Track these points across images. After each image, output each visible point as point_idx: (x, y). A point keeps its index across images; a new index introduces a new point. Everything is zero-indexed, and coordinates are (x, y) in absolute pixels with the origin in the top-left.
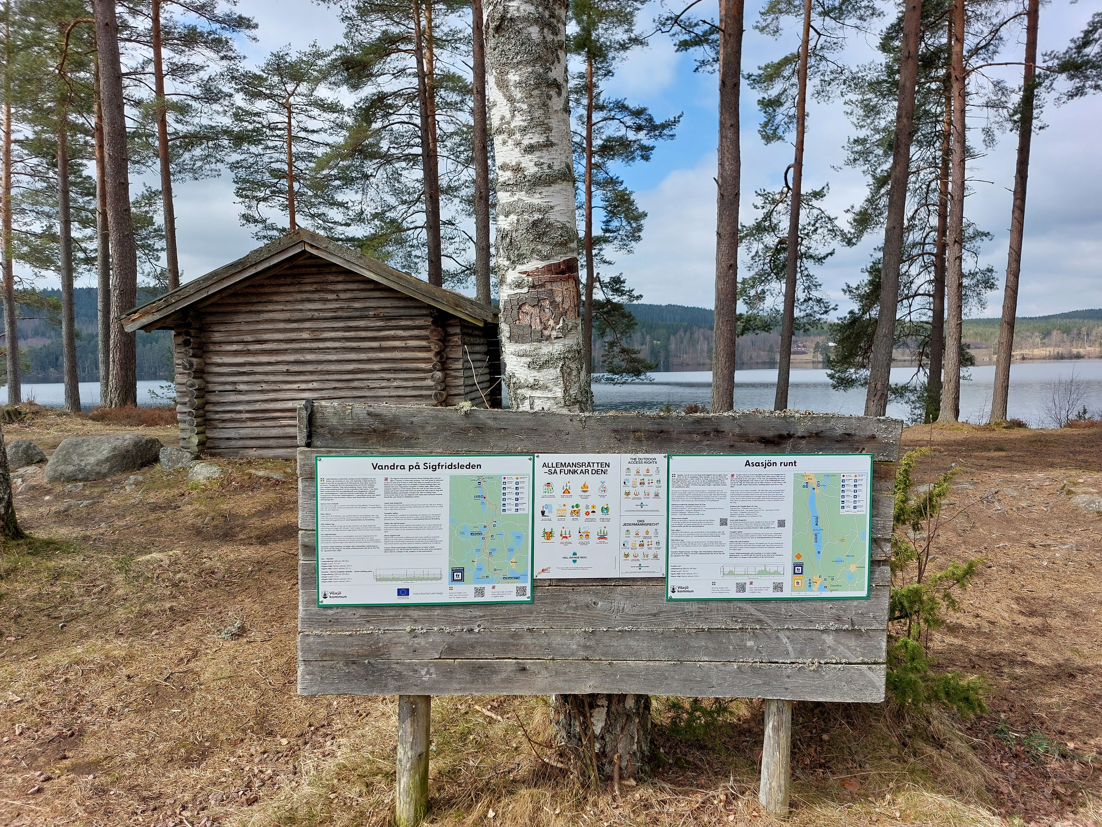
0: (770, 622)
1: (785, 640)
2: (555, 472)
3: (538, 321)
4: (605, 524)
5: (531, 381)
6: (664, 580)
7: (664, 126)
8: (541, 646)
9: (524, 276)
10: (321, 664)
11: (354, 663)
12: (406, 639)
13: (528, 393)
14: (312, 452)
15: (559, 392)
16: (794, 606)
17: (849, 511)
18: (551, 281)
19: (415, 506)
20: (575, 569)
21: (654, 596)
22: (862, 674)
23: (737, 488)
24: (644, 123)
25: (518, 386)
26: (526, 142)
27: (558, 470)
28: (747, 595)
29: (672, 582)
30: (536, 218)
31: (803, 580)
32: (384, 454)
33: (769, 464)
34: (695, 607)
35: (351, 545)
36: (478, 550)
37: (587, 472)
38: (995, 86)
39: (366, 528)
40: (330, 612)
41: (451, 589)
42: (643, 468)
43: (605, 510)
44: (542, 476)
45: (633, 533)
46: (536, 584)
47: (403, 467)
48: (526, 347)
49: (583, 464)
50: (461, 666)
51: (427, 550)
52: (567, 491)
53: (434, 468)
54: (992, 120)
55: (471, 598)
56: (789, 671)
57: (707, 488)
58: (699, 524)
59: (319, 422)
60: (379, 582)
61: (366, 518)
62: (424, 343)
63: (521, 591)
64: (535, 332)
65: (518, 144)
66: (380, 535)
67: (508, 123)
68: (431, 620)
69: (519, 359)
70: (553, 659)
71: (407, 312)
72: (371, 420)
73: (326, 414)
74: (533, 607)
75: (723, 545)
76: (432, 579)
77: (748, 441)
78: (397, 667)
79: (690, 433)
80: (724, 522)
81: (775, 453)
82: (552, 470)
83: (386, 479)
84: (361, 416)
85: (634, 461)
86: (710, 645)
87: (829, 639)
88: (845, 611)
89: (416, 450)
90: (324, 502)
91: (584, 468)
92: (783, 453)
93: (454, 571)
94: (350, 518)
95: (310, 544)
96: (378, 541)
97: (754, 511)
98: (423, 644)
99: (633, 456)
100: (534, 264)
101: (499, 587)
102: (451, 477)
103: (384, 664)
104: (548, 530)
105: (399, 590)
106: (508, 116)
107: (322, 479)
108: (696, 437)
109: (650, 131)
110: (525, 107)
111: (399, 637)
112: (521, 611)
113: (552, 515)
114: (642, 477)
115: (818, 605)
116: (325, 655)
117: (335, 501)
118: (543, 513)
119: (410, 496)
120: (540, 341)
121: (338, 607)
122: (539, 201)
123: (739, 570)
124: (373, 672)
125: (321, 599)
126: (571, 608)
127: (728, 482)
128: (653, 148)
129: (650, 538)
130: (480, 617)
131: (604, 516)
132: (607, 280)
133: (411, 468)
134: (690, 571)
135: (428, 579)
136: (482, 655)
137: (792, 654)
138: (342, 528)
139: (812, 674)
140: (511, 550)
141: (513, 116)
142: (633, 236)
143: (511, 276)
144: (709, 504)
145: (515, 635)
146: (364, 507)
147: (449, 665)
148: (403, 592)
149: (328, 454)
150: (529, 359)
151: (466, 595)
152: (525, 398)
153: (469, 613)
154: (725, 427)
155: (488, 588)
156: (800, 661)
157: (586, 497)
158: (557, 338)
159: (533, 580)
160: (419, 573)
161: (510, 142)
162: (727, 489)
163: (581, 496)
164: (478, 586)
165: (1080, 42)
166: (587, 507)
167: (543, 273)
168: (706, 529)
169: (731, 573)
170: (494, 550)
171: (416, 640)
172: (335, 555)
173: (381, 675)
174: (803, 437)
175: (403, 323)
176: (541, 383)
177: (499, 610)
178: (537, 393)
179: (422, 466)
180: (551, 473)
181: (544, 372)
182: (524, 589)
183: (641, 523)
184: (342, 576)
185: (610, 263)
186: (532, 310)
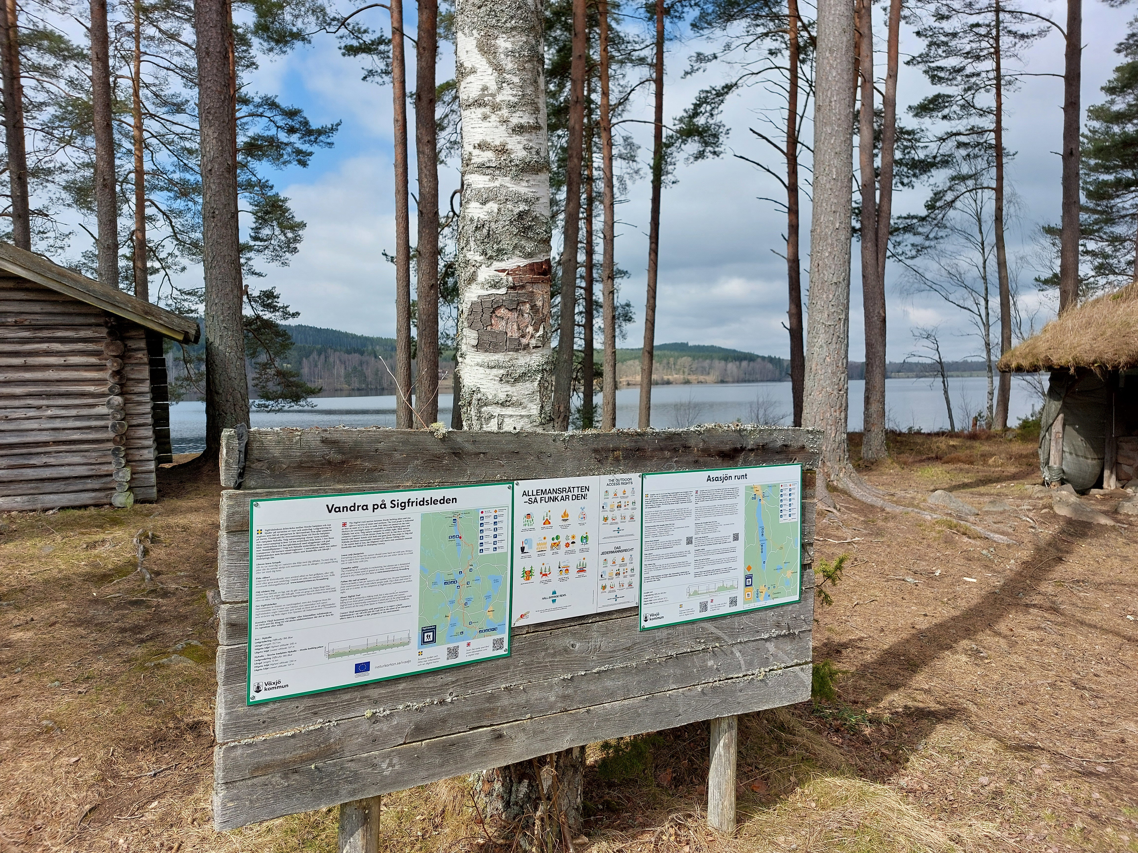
0: (726, 638)
1: (738, 654)
2: (536, 501)
3: (515, 327)
4: (584, 554)
5: (502, 397)
6: (635, 610)
7: (320, 132)
8: (518, 705)
9: (503, 275)
10: (249, 782)
11: (295, 771)
12: (365, 727)
13: (497, 411)
14: (245, 495)
15: (534, 409)
16: (745, 619)
17: (785, 520)
18: (533, 283)
19: (380, 555)
20: (555, 609)
21: (628, 628)
22: (796, 676)
23: (701, 504)
24: (297, 126)
25: (483, 403)
26: (515, 120)
27: (538, 498)
28: (709, 613)
29: (645, 610)
30: (521, 209)
31: (753, 590)
32: (340, 492)
33: (727, 478)
34: (665, 632)
35: (296, 615)
36: (452, 602)
37: (567, 497)
38: (625, 140)
39: (317, 590)
40: (264, 709)
41: (420, 653)
42: (620, 488)
43: (585, 539)
44: (522, 507)
45: (610, 562)
46: (514, 632)
47: (365, 507)
48: (499, 357)
49: (564, 490)
50: (430, 747)
51: (392, 609)
52: (547, 522)
53: (403, 506)
54: (625, 171)
55: (444, 662)
56: (742, 684)
57: (675, 507)
58: (667, 546)
59: (255, 453)
60: (332, 660)
61: (318, 577)
62: (93, 360)
63: (498, 644)
64: (511, 339)
65: (505, 121)
66: (335, 598)
67: (493, 95)
68: (395, 698)
69: (488, 371)
70: (531, 718)
71: (67, 320)
72: (325, 449)
73: (266, 443)
74: (510, 660)
75: (689, 564)
76: (398, 646)
77: (709, 455)
78: (352, 765)
79: (662, 449)
80: (689, 541)
81: (729, 467)
82: (531, 498)
83: (344, 524)
84: (313, 444)
85: (612, 483)
86: (678, 672)
87: (771, 647)
88: (782, 616)
89: (379, 485)
90: (261, 562)
91: (564, 494)
92: (735, 466)
93: (424, 631)
94: (296, 580)
95: (239, 621)
96: (332, 605)
97: (713, 526)
98: (385, 729)
99: (611, 477)
100: (516, 262)
101: (474, 643)
102: (424, 516)
103: (335, 765)
104: (528, 569)
105: (357, 666)
106: (493, 87)
107: (259, 532)
108: (667, 454)
109: (304, 135)
110: (516, 80)
111: (355, 727)
112: (497, 668)
113: (532, 551)
114: (619, 500)
115: (761, 614)
116: (257, 769)
117: (277, 559)
118: (523, 549)
119: (374, 544)
120: (517, 350)
121: (274, 701)
122: (526, 190)
123: (702, 589)
124: (321, 778)
125: (252, 693)
126: (548, 655)
127: (693, 499)
128: (311, 154)
129: (625, 565)
130: (453, 682)
131: (583, 547)
132: (256, 293)
133: (375, 507)
134: (661, 596)
135: (394, 646)
136: (454, 730)
137: (743, 667)
138: (285, 595)
139: (759, 684)
140: (488, 597)
141: (500, 88)
142: (289, 247)
143: (485, 274)
144: (678, 523)
145: (492, 698)
146: (315, 563)
147: (415, 749)
148: (362, 668)
149: (269, 496)
150: (502, 371)
151: (437, 658)
152: (491, 417)
153: (440, 679)
154: (692, 443)
155: (462, 646)
156: (750, 673)
157: (566, 527)
158: (536, 347)
159: (511, 629)
160: (382, 639)
161: (493, 118)
162: (691, 506)
163: (561, 526)
164: (451, 646)
165: (691, 113)
166: (567, 538)
167: (525, 272)
168: (676, 549)
169: (696, 593)
170: (469, 599)
171: (377, 726)
172: (274, 632)
173: (331, 781)
174: (752, 450)
175: (59, 334)
176: (515, 398)
177: (473, 671)
178: (509, 411)
179: (389, 505)
180: (530, 502)
181: (519, 386)
182: (501, 640)
183: (618, 550)
184: (283, 659)
185: (260, 275)
186: (509, 314)
